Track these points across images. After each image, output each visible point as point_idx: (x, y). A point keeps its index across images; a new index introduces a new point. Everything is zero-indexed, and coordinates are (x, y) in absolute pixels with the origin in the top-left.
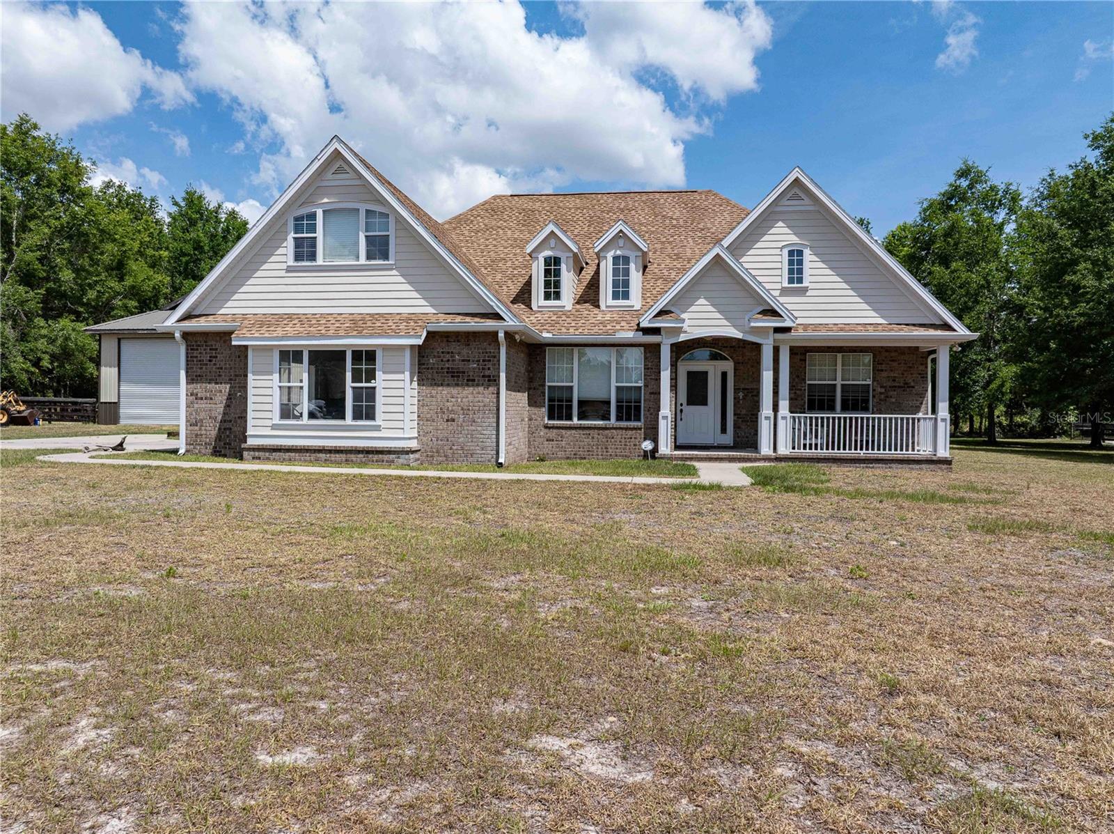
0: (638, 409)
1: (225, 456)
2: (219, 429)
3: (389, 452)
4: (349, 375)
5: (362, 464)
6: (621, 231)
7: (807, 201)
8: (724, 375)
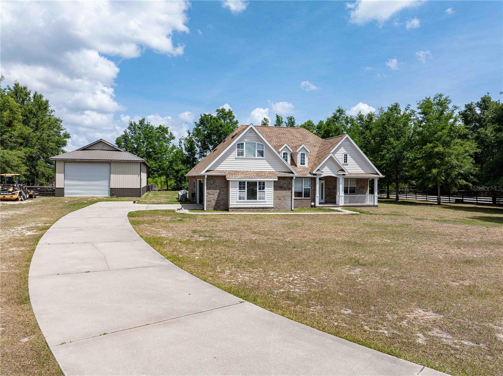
0: (309, 194)
1: (218, 210)
2: (216, 203)
3: (269, 208)
4: (258, 188)
5: (263, 211)
6: (303, 147)
7: (348, 142)
8: (322, 184)
